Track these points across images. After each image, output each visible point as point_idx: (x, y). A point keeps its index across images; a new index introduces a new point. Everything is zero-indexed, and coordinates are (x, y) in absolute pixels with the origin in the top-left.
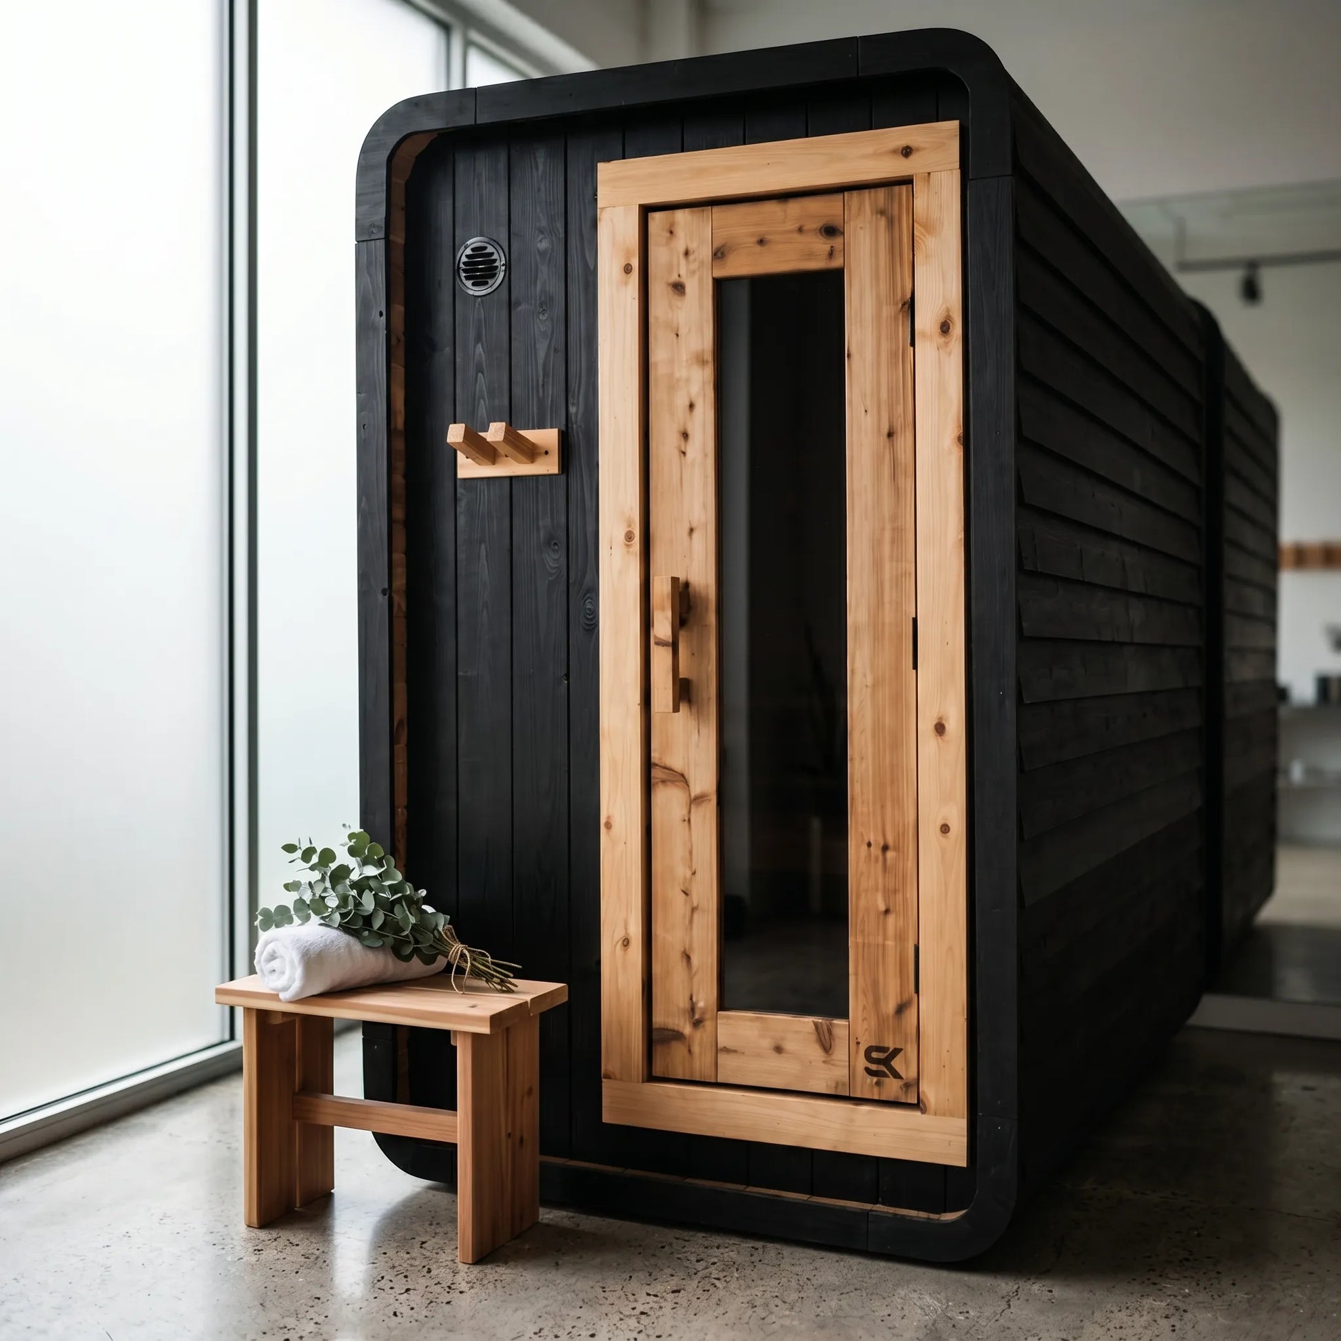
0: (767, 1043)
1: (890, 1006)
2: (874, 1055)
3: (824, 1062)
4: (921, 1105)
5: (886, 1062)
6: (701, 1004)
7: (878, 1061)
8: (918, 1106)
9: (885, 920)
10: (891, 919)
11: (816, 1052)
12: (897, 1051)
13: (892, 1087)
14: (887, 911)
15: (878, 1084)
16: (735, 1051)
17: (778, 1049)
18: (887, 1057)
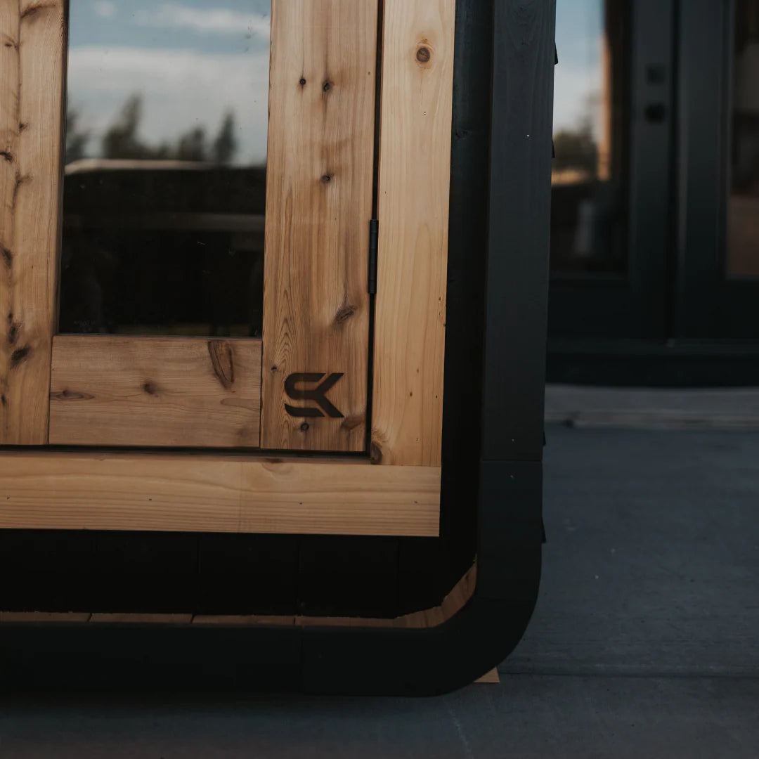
0: (132, 380)
1: (327, 313)
2: (300, 386)
3: (222, 402)
4: (373, 454)
5: (319, 395)
6: (28, 327)
7: (307, 395)
8: (370, 454)
9: (323, 192)
10: (333, 191)
11: (211, 388)
12: (335, 377)
13: (327, 432)
14: (327, 178)
15: (305, 427)
16: (80, 396)
17: (149, 388)
18: (319, 387)
